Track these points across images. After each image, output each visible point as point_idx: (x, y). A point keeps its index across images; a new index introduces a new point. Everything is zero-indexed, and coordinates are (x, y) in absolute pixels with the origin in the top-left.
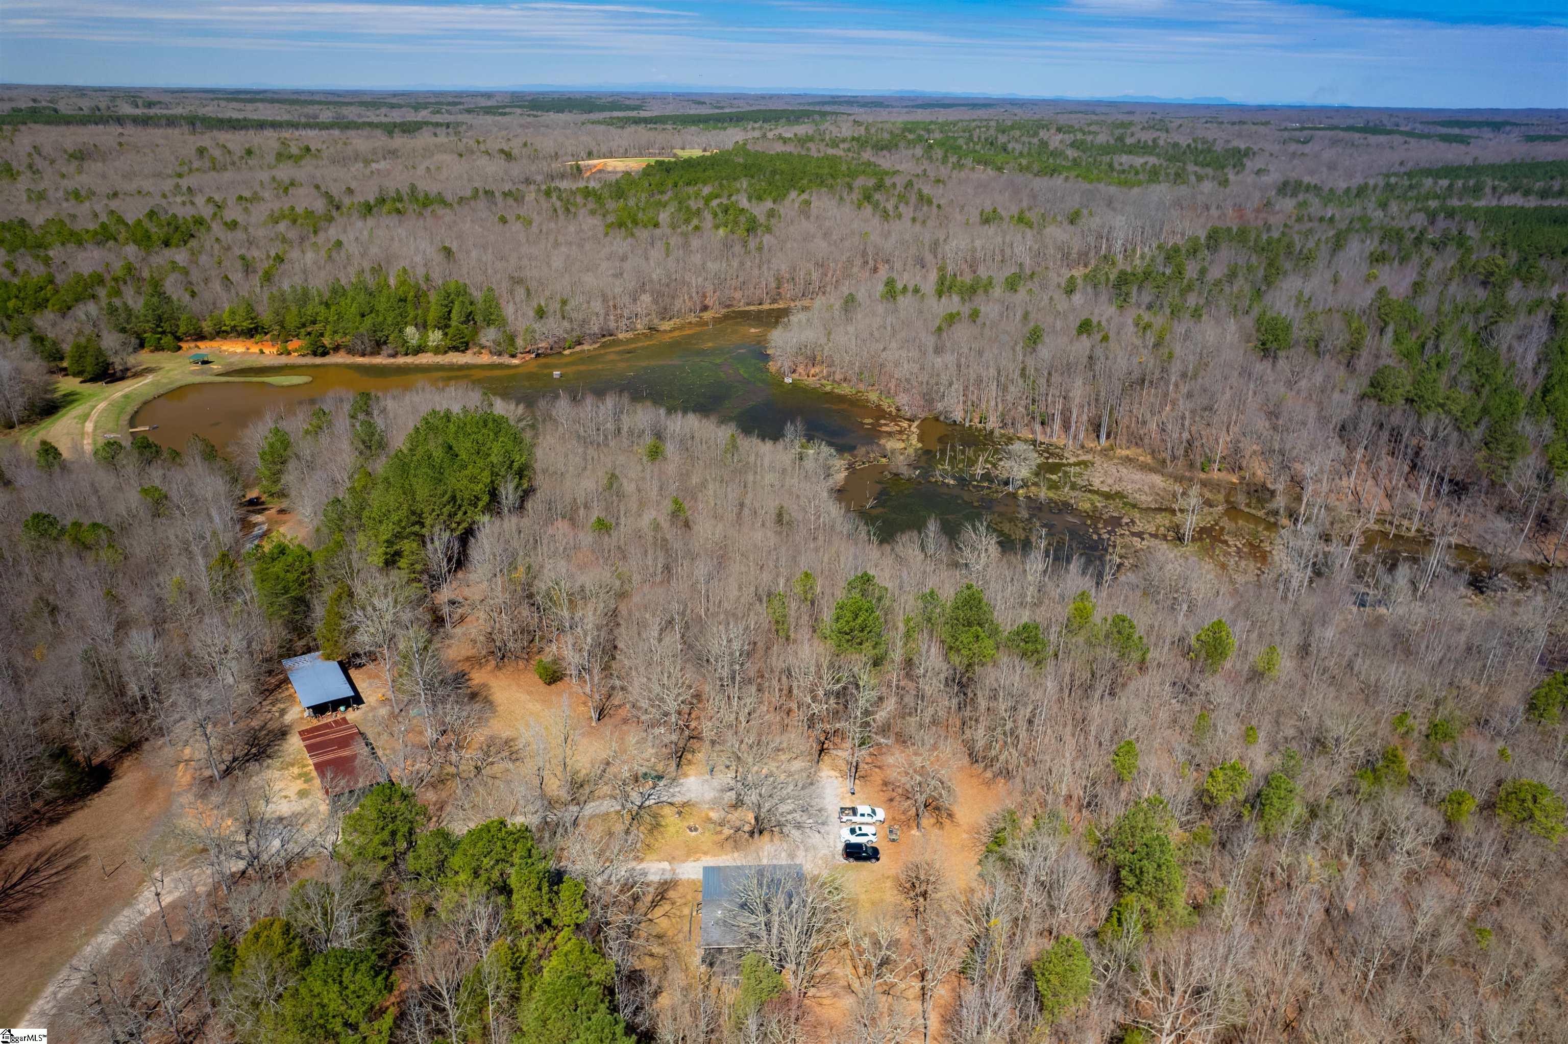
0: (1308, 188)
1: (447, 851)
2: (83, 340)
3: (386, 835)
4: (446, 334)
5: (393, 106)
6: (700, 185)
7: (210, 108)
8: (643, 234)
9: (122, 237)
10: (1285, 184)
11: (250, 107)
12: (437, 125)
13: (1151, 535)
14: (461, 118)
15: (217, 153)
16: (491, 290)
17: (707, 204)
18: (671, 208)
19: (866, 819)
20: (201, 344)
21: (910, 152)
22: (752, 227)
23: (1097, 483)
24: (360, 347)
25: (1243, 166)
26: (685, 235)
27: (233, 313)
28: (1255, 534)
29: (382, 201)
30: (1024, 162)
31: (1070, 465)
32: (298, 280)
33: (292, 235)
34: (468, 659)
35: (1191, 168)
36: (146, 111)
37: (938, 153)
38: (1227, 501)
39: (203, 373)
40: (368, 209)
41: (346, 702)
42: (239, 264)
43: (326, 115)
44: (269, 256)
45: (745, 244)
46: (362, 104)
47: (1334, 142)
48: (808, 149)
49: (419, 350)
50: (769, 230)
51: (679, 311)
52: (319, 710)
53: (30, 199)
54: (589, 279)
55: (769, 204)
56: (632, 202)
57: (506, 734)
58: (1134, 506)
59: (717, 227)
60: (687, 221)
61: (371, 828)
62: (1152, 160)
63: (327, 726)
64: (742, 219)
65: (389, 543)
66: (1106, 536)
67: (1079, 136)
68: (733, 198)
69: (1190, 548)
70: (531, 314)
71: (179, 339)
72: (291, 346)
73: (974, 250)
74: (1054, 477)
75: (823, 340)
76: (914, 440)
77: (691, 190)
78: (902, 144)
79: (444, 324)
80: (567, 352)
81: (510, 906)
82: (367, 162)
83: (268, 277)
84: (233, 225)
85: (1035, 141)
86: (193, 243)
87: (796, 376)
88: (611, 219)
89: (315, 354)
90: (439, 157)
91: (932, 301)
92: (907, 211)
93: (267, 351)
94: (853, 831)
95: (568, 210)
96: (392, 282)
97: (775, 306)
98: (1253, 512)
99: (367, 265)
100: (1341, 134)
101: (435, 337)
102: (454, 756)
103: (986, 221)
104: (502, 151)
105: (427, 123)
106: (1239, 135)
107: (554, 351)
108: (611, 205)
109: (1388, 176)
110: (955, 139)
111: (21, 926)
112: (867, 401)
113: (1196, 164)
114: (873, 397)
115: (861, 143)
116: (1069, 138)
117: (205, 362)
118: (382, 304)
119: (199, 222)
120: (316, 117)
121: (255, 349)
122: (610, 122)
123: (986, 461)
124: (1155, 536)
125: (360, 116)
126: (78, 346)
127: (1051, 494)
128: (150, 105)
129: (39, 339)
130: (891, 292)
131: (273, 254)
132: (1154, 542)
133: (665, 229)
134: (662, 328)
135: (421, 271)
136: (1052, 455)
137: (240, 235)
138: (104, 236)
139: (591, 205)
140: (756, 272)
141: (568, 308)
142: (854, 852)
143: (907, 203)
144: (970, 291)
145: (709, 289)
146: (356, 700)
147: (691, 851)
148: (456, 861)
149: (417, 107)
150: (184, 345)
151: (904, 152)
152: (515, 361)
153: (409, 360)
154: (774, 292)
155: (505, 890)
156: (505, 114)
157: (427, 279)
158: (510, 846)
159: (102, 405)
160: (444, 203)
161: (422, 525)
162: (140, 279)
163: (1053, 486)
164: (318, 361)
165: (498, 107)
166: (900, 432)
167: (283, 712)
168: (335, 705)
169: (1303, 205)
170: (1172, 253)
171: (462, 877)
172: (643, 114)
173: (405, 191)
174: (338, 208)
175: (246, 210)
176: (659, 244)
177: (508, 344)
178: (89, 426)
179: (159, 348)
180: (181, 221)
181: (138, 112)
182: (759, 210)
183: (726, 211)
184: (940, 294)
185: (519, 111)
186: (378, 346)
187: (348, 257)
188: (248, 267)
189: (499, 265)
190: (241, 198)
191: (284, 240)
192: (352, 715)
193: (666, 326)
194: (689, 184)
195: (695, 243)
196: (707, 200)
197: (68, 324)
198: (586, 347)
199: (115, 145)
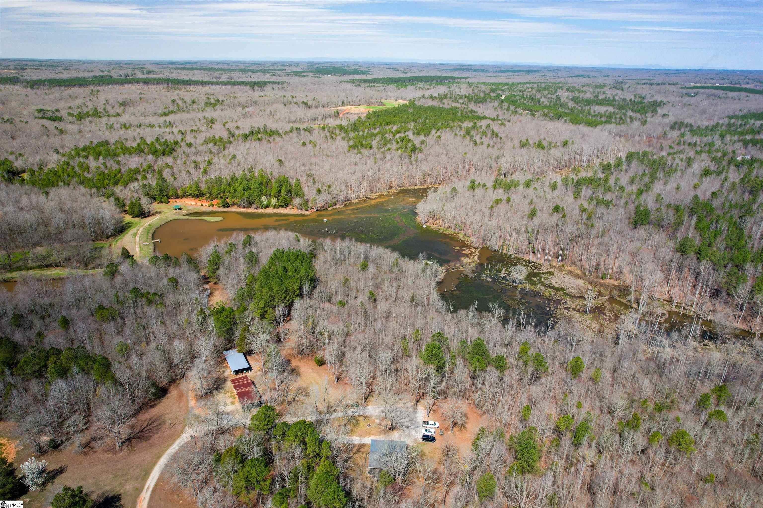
0: (687, 126)
1: (286, 429)
2: (133, 200)
3: (266, 422)
4: (278, 200)
5: (254, 72)
6: (392, 125)
7: (174, 75)
8: (365, 152)
9: (146, 151)
10: (675, 123)
11: (191, 72)
12: (274, 83)
13: (573, 309)
14: (284, 79)
15: (180, 102)
16: (298, 180)
17: (394, 136)
18: (378, 138)
19: (432, 426)
20: (178, 200)
21: (492, 104)
22: (414, 149)
23: (554, 284)
24: (243, 204)
25: (656, 111)
26: (383, 153)
27: (191, 187)
28: (619, 311)
29: (252, 133)
30: (546, 111)
31: (543, 273)
32: (217, 173)
33: (215, 150)
34: (290, 355)
35: (630, 113)
36: (147, 76)
37: (506, 105)
38: (610, 294)
39: (178, 214)
40: (246, 137)
41: (247, 370)
42: (193, 165)
43: (224, 78)
44: (205, 161)
45: (410, 157)
46: (241, 70)
47: (708, 96)
48: (444, 104)
49: (267, 206)
50: (421, 151)
51: (379, 189)
52: (237, 372)
53: (107, 128)
54: (340, 175)
55: (422, 137)
56: (361, 134)
57: (304, 385)
58: (568, 295)
59: (398, 149)
60: (385, 145)
61: (261, 419)
62: (611, 109)
63: (240, 378)
64: (409, 145)
65: (263, 308)
66: (552, 309)
67: (577, 94)
68: (406, 133)
69: (588, 316)
70: (315, 192)
71: (169, 198)
72: (214, 202)
73: (515, 162)
74: (535, 279)
75: (440, 209)
76: (476, 258)
77: (388, 128)
78: (488, 100)
79: (278, 195)
80: (330, 209)
81: (306, 449)
82: (244, 107)
83: (205, 171)
84: (190, 145)
85: (554, 97)
86: (175, 154)
87: (428, 224)
88: (351, 143)
89: (224, 206)
90: (275, 105)
91: (490, 191)
92: (486, 140)
93: (204, 204)
94: (426, 430)
95: (332, 137)
96: (257, 175)
97: (422, 187)
98: (621, 300)
99: (246, 167)
100: (713, 91)
101: (274, 201)
102: (286, 394)
103: (523, 146)
104: (304, 103)
105: (269, 82)
106: (659, 92)
107: (324, 209)
108: (351, 135)
109: (730, 118)
110: (515, 96)
111: (148, 442)
112: (458, 238)
113: (633, 110)
114: (461, 236)
115: (469, 98)
116: (571, 95)
117: (179, 209)
118: (253, 185)
119: (176, 143)
120: (220, 78)
121: (199, 204)
122: (353, 82)
123: (506, 270)
124: (574, 310)
125: (239, 77)
126: (132, 203)
127: (532, 288)
128: (149, 72)
129: (117, 199)
130: (473, 186)
131: (207, 159)
132: (573, 313)
133: (375, 150)
134: (371, 197)
135: (269, 171)
136: (536, 268)
137: (193, 149)
138: (139, 150)
139: (343, 135)
140: (414, 171)
141: (331, 189)
142: (426, 438)
143: (486, 136)
144: (508, 187)
145: (393, 180)
146: (249, 369)
147: (368, 434)
148: (290, 433)
149: (265, 72)
150: (171, 201)
151: (490, 104)
152: (308, 213)
153: (263, 211)
154: (422, 180)
155: (305, 443)
156: (304, 76)
157: (272, 174)
158: (307, 429)
159: (141, 229)
160: (278, 133)
161: (274, 301)
162: (153, 171)
163: (534, 284)
164: (225, 210)
165: (301, 72)
166: (471, 254)
167: (224, 372)
168: (242, 370)
169: (683, 135)
170: (606, 168)
171: (291, 438)
172: (369, 77)
173: (261, 127)
174: (233, 136)
175: (195, 137)
176: (372, 158)
177: (305, 205)
178: (137, 239)
179: (161, 202)
180: (169, 143)
181: (145, 76)
182: (417, 140)
183: (402, 141)
184: (495, 188)
185: (311, 74)
186: (250, 204)
187: (239, 163)
188: (197, 165)
189: (302, 168)
190: (192, 130)
191: (211, 153)
192: (248, 374)
193: (373, 196)
194: (386, 125)
195: (388, 157)
196: (395, 134)
197: (127, 191)
198: (338, 206)
199: (138, 99)
